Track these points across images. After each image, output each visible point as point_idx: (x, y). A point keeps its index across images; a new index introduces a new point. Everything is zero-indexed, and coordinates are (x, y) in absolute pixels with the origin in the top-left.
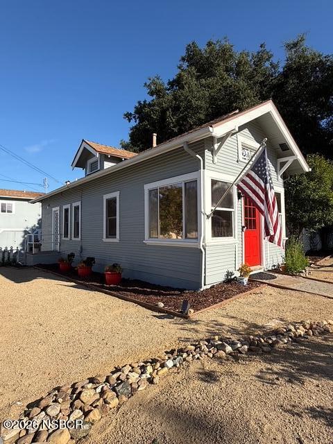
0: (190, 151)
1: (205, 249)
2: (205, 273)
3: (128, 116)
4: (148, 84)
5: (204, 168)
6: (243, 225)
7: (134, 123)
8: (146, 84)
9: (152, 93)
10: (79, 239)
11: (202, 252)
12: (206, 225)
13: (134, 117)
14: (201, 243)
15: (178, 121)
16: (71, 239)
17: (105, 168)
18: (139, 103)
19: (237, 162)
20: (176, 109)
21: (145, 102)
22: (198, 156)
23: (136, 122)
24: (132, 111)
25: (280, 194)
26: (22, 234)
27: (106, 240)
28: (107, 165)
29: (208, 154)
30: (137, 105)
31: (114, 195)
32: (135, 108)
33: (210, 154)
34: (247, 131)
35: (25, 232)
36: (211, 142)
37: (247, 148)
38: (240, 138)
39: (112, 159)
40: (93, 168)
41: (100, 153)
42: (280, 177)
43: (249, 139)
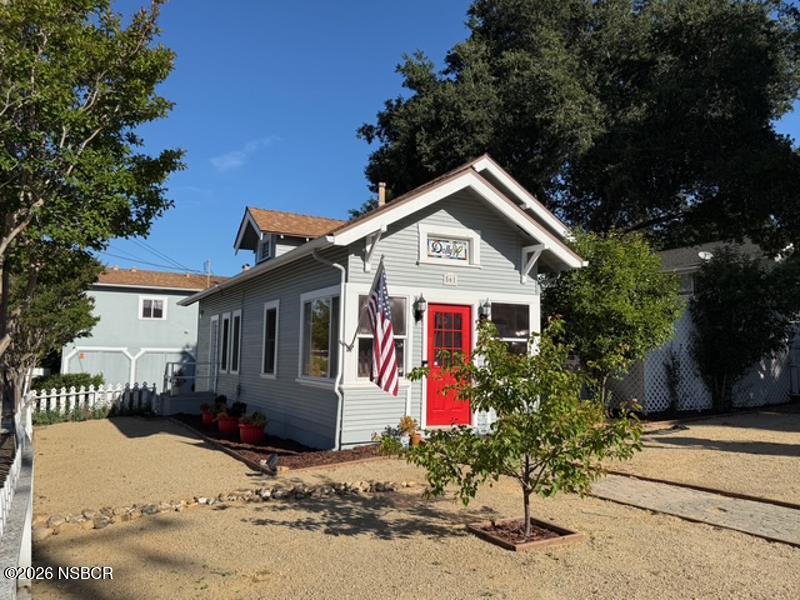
0: (321, 260)
1: (342, 393)
2: (341, 426)
3: (367, 132)
4: (403, 66)
5: (346, 281)
6: (425, 359)
7: (377, 144)
8: (399, 67)
9: (410, 84)
10: (237, 373)
11: (337, 398)
12: (349, 360)
13: (379, 134)
14: (337, 385)
15: (435, 151)
16: (229, 372)
17: (277, 255)
18: (388, 104)
19: (417, 264)
20: (434, 127)
21: (399, 101)
22: (336, 265)
23: (382, 141)
24: (374, 122)
25: (528, 306)
26: (178, 358)
27: (264, 376)
28: (281, 250)
29: (354, 260)
30: (383, 109)
31: (275, 304)
32: (380, 115)
33: (359, 259)
34: (442, 214)
35: (184, 354)
36: (362, 242)
37: (446, 239)
38: (425, 227)
39: (289, 240)
40: (265, 253)
41: (265, 233)
42: (526, 278)
43: (446, 225)
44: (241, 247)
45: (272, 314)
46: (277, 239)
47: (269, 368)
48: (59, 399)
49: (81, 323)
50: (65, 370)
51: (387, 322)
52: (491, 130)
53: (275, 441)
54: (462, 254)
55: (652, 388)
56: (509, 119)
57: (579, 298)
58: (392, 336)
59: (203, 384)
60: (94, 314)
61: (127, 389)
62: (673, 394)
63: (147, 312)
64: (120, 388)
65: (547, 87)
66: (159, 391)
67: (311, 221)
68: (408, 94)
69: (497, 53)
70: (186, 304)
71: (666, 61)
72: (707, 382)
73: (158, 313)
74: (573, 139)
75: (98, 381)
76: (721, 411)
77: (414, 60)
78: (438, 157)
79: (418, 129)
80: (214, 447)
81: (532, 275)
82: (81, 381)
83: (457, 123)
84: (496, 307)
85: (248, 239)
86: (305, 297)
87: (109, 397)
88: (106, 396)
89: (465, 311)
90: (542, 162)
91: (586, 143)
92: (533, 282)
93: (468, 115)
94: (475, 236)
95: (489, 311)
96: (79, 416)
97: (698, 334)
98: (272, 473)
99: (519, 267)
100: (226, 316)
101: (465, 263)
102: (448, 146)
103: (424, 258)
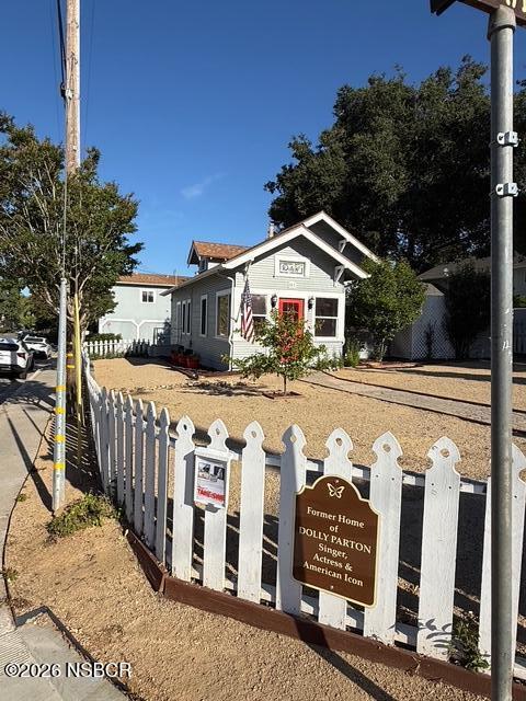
0: (221, 275)
1: (232, 343)
3: (271, 186)
4: (292, 144)
5: (235, 286)
7: (277, 194)
8: (290, 144)
9: (297, 156)
10: (189, 334)
11: (230, 344)
13: (278, 187)
14: (230, 339)
15: (306, 201)
16: (186, 334)
17: (209, 268)
18: (284, 168)
19: (274, 276)
20: (305, 186)
21: (291, 166)
22: (229, 278)
23: (280, 192)
24: (275, 180)
25: (337, 300)
26: (163, 326)
27: (201, 335)
28: (211, 265)
29: (238, 275)
30: (281, 171)
31: (205, 297)
32: (278, 176)
33: (241, 275)
34: (289, 249)
35: (166, 323)
36: (243, 265)
37: (291, 262)
38: (278, 256)
39: (215, 260)
40: (203, 267)
41: (202, 256)
42: (337, 283)
43: (291, 255)
44: (191, 263)
45: (204, 301)
46: (209, 259)
47: (203, 333)
48: (100, 347)
49: (109, 306)
50: (101, 332)
51: (249, 308)
52: (341, 188)
53: (204, 368)
54: (300, 271)
55: (416, 345)
56: (354, 180)
57: (365, 295)
58: (252, 315)
59: (174, 341)
60: (115, 300)
61: (134, 342)
62: (430, 350)
63: (145, 299)
64: (131, 341)
65: (372, 162)
66: (151, 343)
67: (229, 248)
68: (296, 162)
69: (350, 135)
70: (164, 294)
71: (447, 144)
72: (452, 342)
73: (151, 299)
74: (385, 196)
75: (119, 338)
76: (459, 360)
77: (299, 140)
78: (308, 206)
79: (296, 187)
80: (174, 370)
81: (341, 282)
82: (110, 337)
83: (319, 185)
84: (318, 300)
85: (194, 259)
86: (218, 294)
87: (125, 347)
88: (123, 346)
89: (300, 302)
90: (368, 210)
91: (393, 198)
92: (342, 286)
93: (326, 180)
94: (307, 261)
95: (314, 302)
96: (109, 356)
97: (449, 316)
98: (196, 379)
99: (333, 278)
100: (184, 302)
101: (302, 276)
102: (313, 198)
103: (277, 274)
